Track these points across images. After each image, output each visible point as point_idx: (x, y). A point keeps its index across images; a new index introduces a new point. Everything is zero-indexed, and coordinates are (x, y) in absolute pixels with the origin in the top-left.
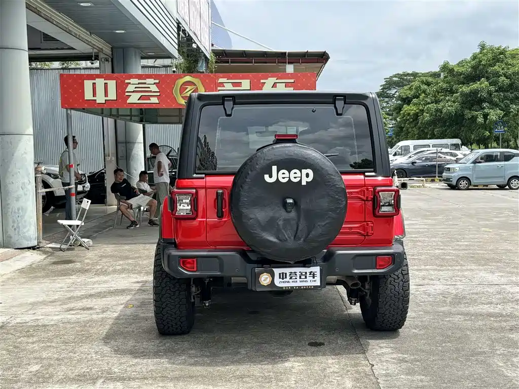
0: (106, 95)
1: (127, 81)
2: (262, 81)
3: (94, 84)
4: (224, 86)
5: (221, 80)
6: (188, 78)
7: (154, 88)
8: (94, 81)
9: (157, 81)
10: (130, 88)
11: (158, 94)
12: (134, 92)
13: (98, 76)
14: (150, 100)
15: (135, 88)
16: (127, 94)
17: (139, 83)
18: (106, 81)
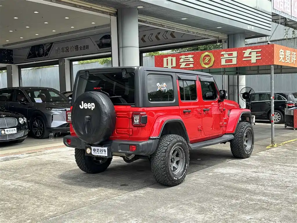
0: (172, 65)
1: (180, 57)
2: (244, 52)
3: (167, 59)
4: (224, 56)
5: (222, 53)
6: (207, 53)
7: (191, 60)
8: (167, 58)
9: (193, 56)
10: (182, 60)
11: (193, 62)
12: (183, 62)
13: (169, 56)
14: (190, 66)
15: (184, 60)
16: (180, 63)
17: (185, 58)
18: (172, 58)
